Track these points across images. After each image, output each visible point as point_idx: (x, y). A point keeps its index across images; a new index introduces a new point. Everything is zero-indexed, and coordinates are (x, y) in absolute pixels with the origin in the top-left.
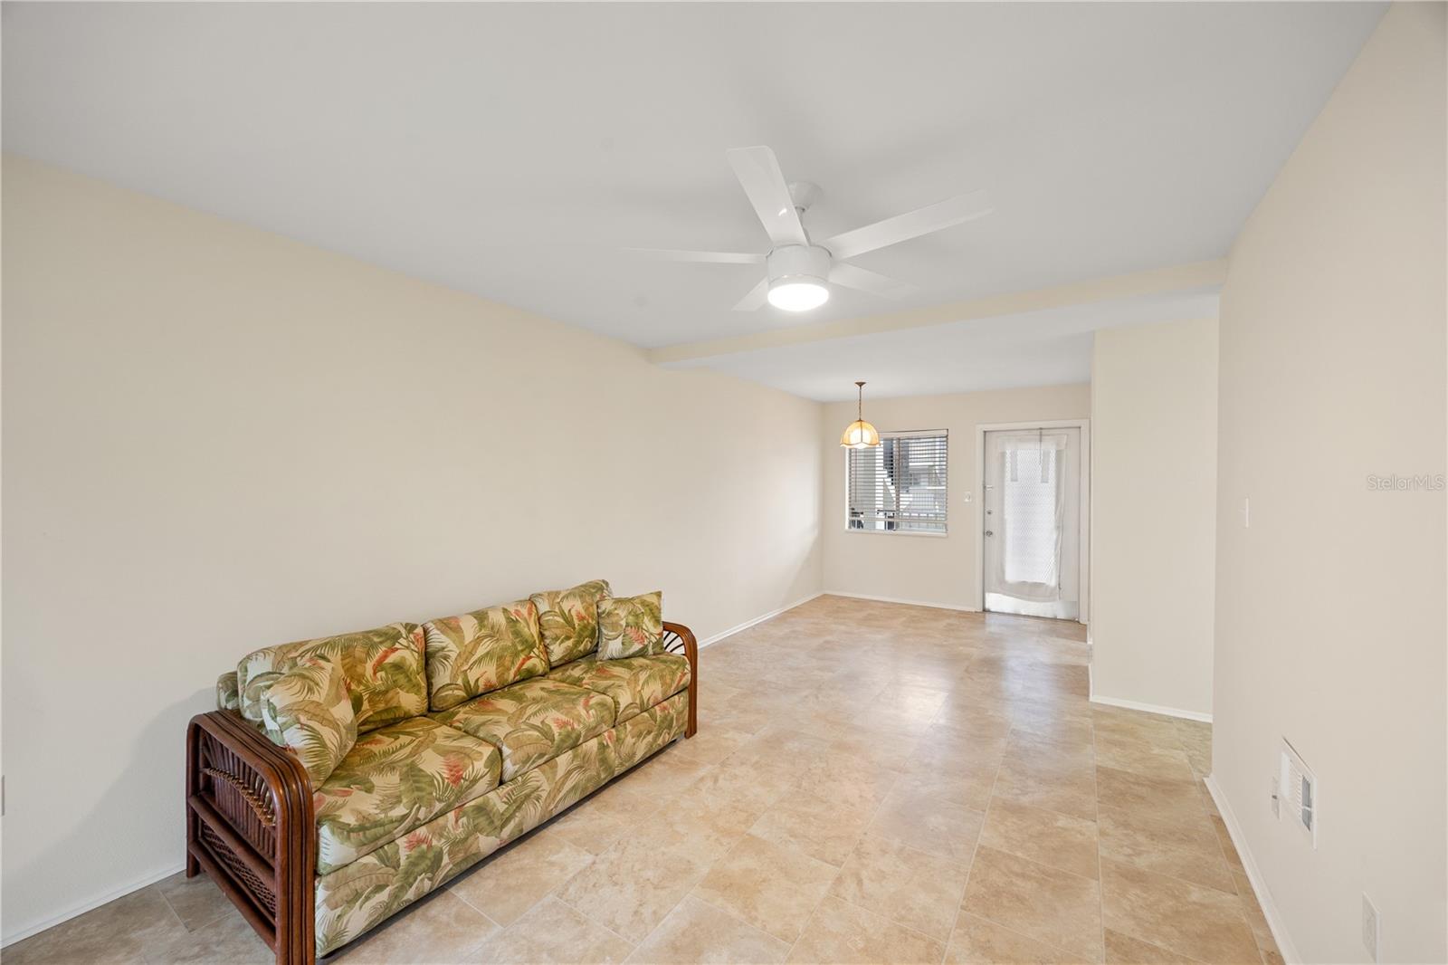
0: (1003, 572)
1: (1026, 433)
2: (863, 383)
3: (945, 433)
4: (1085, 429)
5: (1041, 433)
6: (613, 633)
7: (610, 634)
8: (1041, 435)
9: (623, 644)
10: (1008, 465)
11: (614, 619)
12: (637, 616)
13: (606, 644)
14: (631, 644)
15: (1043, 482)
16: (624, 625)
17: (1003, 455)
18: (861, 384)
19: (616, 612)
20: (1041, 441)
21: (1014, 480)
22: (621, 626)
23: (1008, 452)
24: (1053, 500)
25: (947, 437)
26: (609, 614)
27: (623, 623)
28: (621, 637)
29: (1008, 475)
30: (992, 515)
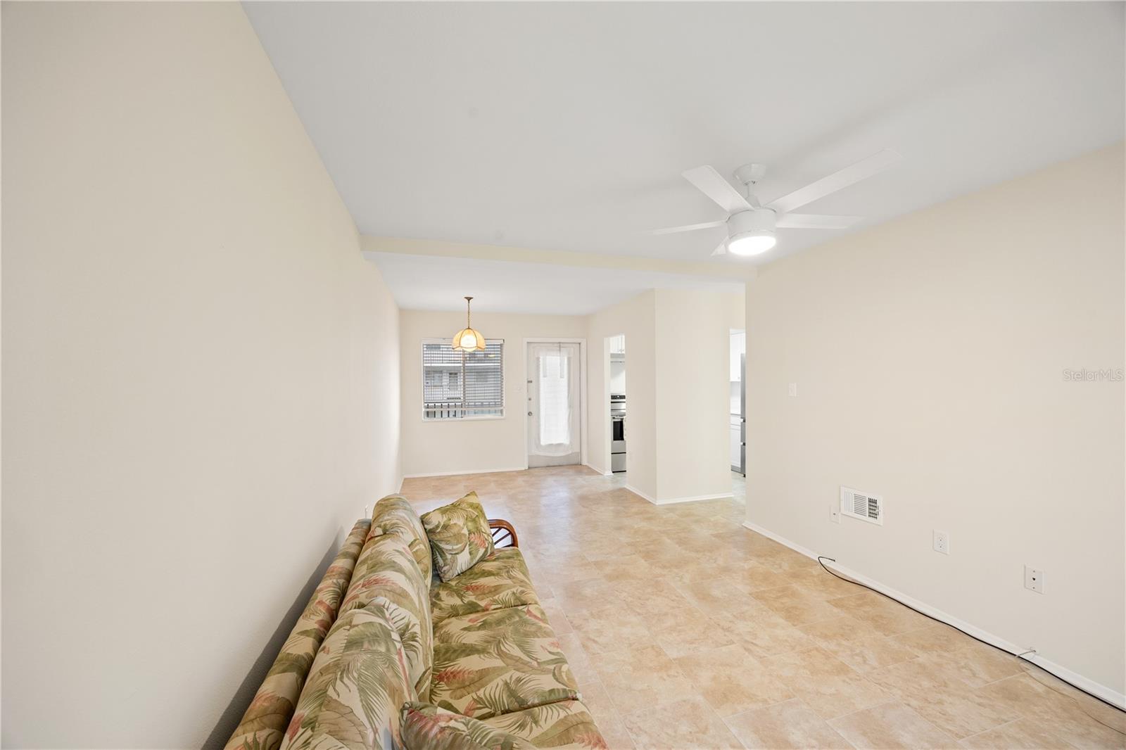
0: (539, 439)
1: (551, 345)
2: (471, 298)
3: (502, 342)
4: (583, 346)
5: (560, 346)
6: (460, 545)
7: (455, 547)
8: (560, 347)
9: (470, 553)
10: (541, 367)
11: (455, 530)
12: (474, 520)
13: (454, 561)
14: (477, 550)
15: (561, 377)
16: (467, 533)
17: (538, 359)
18: (469, 299)
19: (452, 522)
20: (560, 350)
21: (544, 376)
22: (464, 535)
23: (541, 357)
24: (566, 388)
25: (501, 345)
26: (446, 527)
27: (465, 531)
28: (467, 548)
29: (541, 375)
30: (532, 401)
